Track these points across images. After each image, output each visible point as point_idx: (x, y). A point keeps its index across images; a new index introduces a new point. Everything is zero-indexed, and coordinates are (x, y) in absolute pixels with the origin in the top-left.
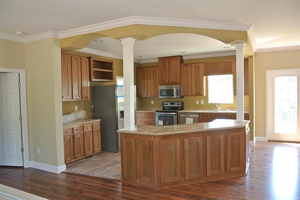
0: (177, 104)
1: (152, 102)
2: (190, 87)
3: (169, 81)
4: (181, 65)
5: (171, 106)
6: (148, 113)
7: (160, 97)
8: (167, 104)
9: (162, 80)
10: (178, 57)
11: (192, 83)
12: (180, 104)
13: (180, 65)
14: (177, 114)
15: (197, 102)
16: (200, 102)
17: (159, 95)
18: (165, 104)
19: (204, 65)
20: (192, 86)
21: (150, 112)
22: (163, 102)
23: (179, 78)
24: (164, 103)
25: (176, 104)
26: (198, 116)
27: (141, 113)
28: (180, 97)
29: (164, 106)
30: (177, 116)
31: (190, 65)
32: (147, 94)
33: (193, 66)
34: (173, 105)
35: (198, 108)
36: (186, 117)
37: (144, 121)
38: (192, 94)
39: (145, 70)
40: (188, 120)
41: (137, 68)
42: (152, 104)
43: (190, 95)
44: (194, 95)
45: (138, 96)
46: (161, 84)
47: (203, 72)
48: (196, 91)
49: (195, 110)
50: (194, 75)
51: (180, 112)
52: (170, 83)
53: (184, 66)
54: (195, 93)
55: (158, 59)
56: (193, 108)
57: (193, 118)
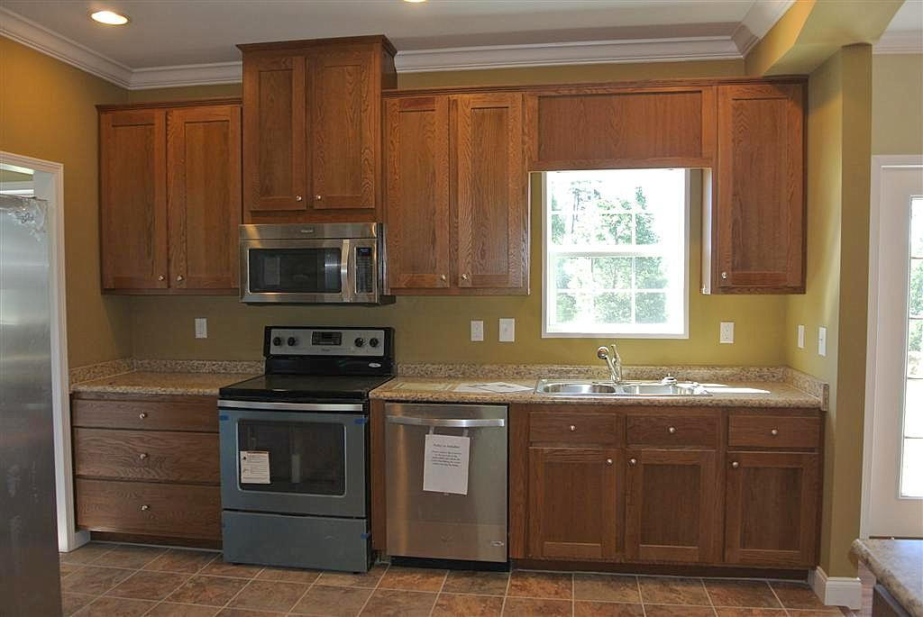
0: (359, 343)
1: (201, 328)
2: (443, 238)
3: (310, 198)
4: (388, 100)
5: (319, 350)
6: (173, 399)
7: (250, 296)
8: (292, 342)
9: (266, 191)
10: (371, 49)
11: (454, 213)
12: (374, 343)
13: (383, 95)
14: (366, 411)
15: (477, 331)
16: (491, 331)
17: (243, 281)
18: (278, 342)
19: (533, 102)
20: (454, 230)
21: (180, 391)
22: (268, 330)
23: (371, 181)
24: (275, 334)
25: (349, 337)
26: (502, 422)
27: (123, 398)
28: (382, 296)
29: (274, 350)
30: (368, 426)
31: (445, 98)
32: (168, 278)
33: (464, 111)
34: (328, 347)
35: (483, 364)
36: (424, 430)
37: (140, 450)
38: (455, 280)
39: (156, 121)
40: (438, 449)
41: (101, 109)
42: (198, 336)
43: (445, 288)
44: (470, 286)
45: (105, 291)
46: (257, 216)
47: (529, 148)
48: (481, 264)
49: (463, 374)
50: (470, 162)
51: (381, 399)
52: (316, 207)
53: (410, 106)
54: (474, 278)
55: (241, 52)
56: (452, 364)
57: (469, 439)
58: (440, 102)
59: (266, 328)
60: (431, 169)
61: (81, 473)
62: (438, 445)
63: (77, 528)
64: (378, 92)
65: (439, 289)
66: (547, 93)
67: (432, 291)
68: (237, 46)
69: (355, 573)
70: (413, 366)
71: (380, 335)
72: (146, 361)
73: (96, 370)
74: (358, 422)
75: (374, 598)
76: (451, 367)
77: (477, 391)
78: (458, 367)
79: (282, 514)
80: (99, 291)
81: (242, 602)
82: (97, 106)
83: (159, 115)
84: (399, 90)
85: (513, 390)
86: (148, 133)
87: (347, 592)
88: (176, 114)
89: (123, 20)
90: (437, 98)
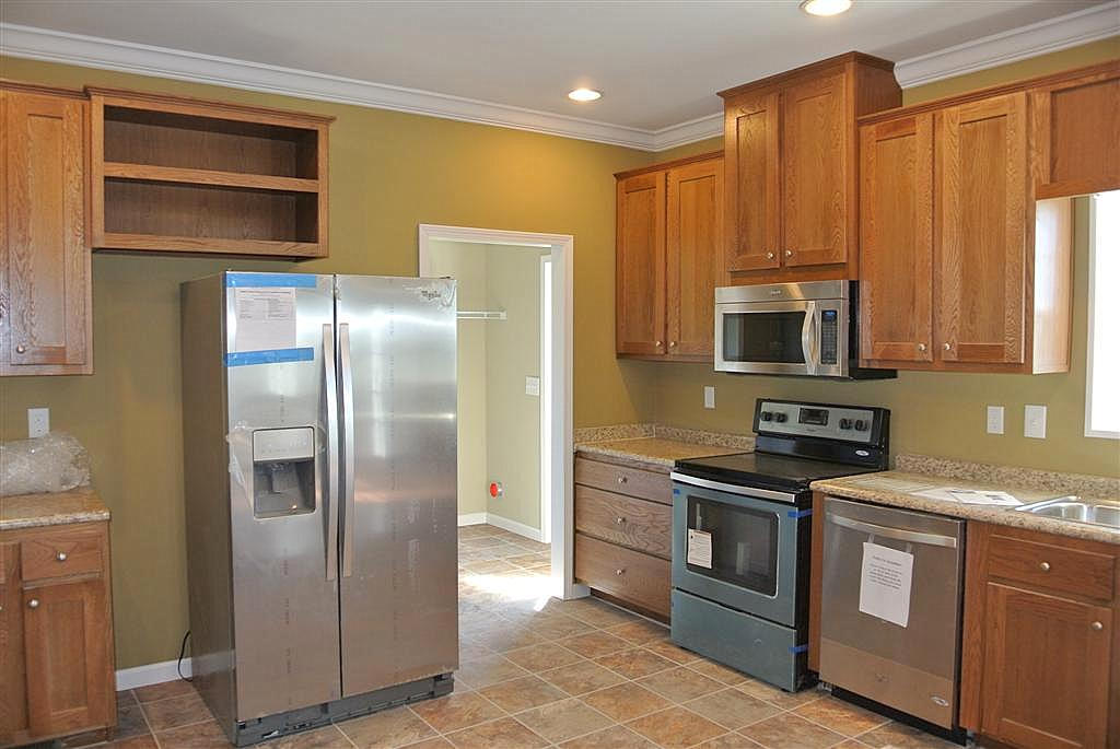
0: (845, 423)
1: (710, 397)
2: (924, 293)
3: (779, 256)
4: (863, 129)
5: (804, 430)
7: (723, 367)
8: (782, 418)
9: (743, 249)
10: (843, 71)
12: (860, 426)
13: (857, 123)
15: (996, 420)
16: (1015, 421)
17: (717, 349)
18: (769, 417)
19: (1043, 102)
20: (936, 283)
22: (759, 402)
23: (843, 231)
24: (765, 407)
27: (611, 460)
29: (764, 426)
30: (804, 522)
31: (928, 114)
32: (665, 344)
33: (949, 127)
34: (811, 426)
35: (1002, 465)
36: (865, 537)
37: (620, 514)
38: (937, 351)
39: (658, 186)
40: (879, 563)
41: (618, 176)
42: (707, 406)
43: (925, 362)
44: (956, 359)
45: (620, 356)
46: (738, 278)
47: (1037, 168)
48: (970, 331)
49: (973, 476)
50: (957, 195)
51: (821, 492)
52: (788, 264)
53: (888, 132)
54: (961, 348)
55: (723, 99)
56: (960, 462)
57: (912, 556)
58: (923, 124)
59: (758, 400)
60: (912, 211)
61: (581, 529)
62: (878, 559)
63: (576, 580)
64: (851, 121)
65: (919, 362)
66: (1062, 86)
67: (914, 365)
68: (718, 94)
69: (784, 690)
70: (914, 459)
71: (868, 416)
72: (663, 428)
73: (605, 432)
74: (791, 515)
75: (775, 719)
76: (958, 465)
77: (949, 498)
78: (966, 466)
79: (721, 604)
80: (615, 355)
81: (649, 682)
82: (615, 175)
83: (660, 175)
84: (904, 108)
85: (1000, 503)
86: (651, 197)
87: (756, 704)
88: (674, 174)
89: (596, 96)
90: (919, 118)
